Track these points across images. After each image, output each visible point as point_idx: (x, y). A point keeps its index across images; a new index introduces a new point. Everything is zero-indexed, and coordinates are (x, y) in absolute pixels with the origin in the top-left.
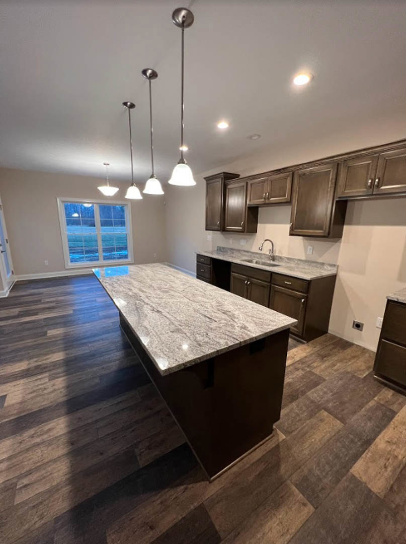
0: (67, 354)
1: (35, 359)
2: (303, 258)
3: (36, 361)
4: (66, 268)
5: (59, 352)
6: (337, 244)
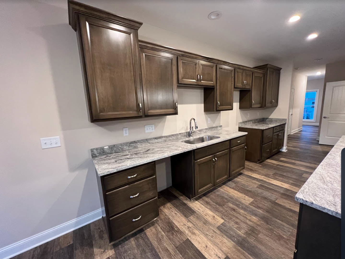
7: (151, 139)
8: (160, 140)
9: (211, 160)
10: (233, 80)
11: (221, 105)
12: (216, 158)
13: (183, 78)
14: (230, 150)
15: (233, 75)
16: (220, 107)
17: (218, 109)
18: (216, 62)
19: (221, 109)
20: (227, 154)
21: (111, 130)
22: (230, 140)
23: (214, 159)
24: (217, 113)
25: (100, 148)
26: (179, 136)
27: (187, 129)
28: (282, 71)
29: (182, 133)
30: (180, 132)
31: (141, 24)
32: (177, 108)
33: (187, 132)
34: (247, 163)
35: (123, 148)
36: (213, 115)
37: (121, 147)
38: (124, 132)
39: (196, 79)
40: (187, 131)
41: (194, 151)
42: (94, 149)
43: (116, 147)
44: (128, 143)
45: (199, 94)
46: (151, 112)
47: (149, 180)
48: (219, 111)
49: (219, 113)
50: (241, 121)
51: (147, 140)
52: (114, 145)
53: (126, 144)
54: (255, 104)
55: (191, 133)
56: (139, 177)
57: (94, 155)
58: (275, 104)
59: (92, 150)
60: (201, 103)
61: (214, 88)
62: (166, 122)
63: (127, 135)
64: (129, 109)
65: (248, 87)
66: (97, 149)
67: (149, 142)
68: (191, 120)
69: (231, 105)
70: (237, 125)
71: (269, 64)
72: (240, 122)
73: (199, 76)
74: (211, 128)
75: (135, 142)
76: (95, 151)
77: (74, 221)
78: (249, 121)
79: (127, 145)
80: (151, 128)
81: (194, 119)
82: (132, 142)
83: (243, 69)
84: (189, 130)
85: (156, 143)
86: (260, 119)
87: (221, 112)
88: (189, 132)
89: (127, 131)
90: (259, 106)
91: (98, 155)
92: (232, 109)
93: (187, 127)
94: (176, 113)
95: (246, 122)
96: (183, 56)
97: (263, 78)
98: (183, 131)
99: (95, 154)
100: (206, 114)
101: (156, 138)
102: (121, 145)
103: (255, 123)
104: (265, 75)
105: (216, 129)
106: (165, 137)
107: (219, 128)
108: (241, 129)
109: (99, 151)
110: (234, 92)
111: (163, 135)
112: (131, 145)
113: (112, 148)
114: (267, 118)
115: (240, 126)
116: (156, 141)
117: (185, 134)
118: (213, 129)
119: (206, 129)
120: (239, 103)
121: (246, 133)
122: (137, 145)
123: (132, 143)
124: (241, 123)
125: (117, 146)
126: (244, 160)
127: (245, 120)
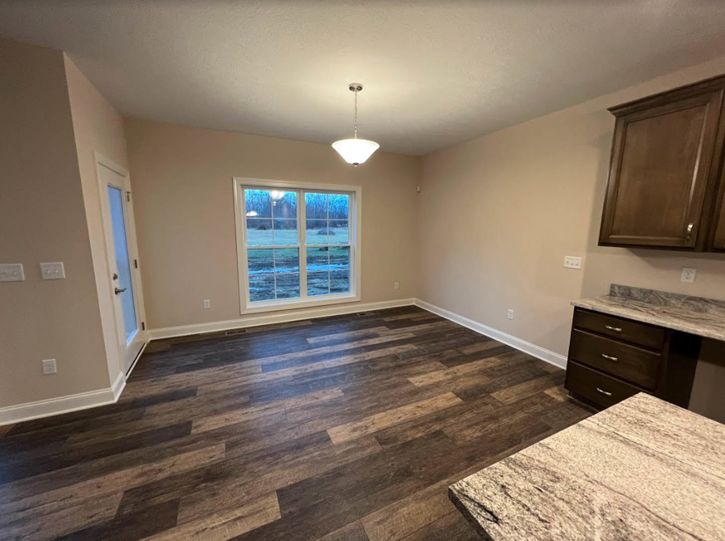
4: (242, 314)
25: (625, 286)
35: (670, 301)
37: (664, 298)
38: (684, 274)
42: (616, 285)
43: (654, 295)
44: (684, 296)
52: (652, 291)
53: (679, 297)
57: (613, 294)
59: (612, 286)
63: (691, 281)
66: (620, 287)
76: (616, 288)
79: (680, 300)
89: (692, 276)
91: (619, 295)
99: (615, 293)
102: (667, 294)
109: (623, 291)
112: (692, 302)
113: (645, 294)
122: (709, 307)
123: (696, 300)
125: (656, 293)
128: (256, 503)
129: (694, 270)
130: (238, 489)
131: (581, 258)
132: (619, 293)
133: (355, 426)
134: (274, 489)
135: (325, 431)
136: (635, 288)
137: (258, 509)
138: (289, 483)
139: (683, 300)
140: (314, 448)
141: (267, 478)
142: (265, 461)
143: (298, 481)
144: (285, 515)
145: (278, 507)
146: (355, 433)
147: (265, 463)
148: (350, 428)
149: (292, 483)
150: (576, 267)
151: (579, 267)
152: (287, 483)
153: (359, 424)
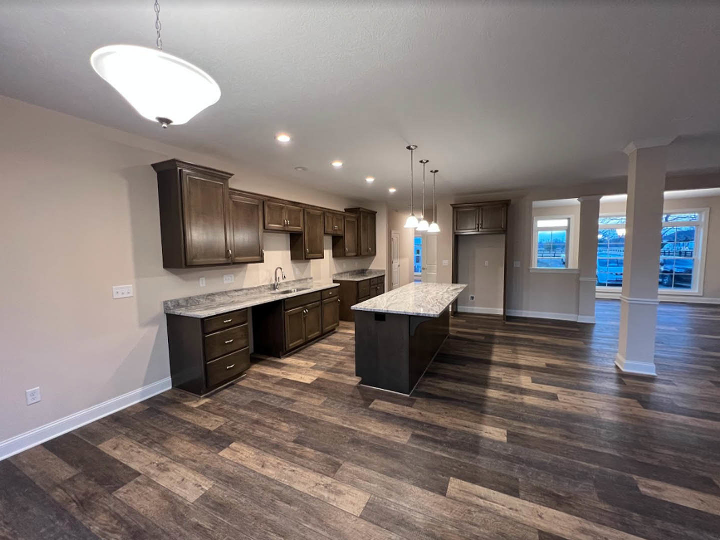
0: (484, 392)
1: (516, 400)
2: (294, 279)
3: (515, 398)
5: (492, 398)
6: (309, 263)
7: (230, 291)
8: (240, 293)
9: (301, 312)
10: (322, 224)
11: (311, 252)
12: (307, 310)
13: (269, 224)
14: (321, 303)
15: (322, 220)
16: (309, 255)
17: (307, 257)
18: (303, 206)
19: (311, 257)
20: (318, 306)
21: (187, 280)
22: (321, 291)
23: (304, 311)
24: (305, 262)
25: (175, 300)
26: (263, 289)
27: (271, 280)
28: (377, 215)
29: (266, 286)
30: (263, 284)
31: (232, 175)
32: (263, 254)
33: (271, 285)
34: (342, 323)
35: (200, 300)
36: (301, 265)
37: (197, 300)
38: (201, 282)
39: (283, 224)
40: (271, 283)
41: (284, 300)
42: (168, 301)
44: (204, 295)
45: (285, 240)
46: (237, 260)
47: (242, 327)
48: (308, 259)
49: (308, 262)
50: (336, 272)
51: (226, 292)
52: (190, 298)
54: (349, 252)
55: (277, 285)
56: (233, 323)
58: (373, 253)
59: (165, 303)
60: (287, 250)
61: (302, 234)
62: (247, 272)
63: (204, 285)
64: (219, 256)
65: (339, 233)
66: (171, 301)
67: (228, 294)
68: (276, 270)
69: (321, 253)
70: (330, 277)
71: (362, 208)
72: (333, 273)
73: (286, 221)
74: (300, 280)
75: (213, 294)
77: (139, 390)
78: (345, 273)
80: (230, 278)
81: (281, 269)
82: (209, 294)
83: (333, 213)
84: (274, 283)
85: (235, 296)
86: (359, 271)
87: (311, 260)
88: (274, 285)
89: (204, 281)
90: (354, 254)
91: (172, 308)
92: (323, 258)
93: (271, 279)
94: (262, 261)
95: (342, 273)
96: (269, 200)
97: (356, 223)
98: (267, 283)
100: (295, 263)
101: (236, 291)
102: (197, 297)
103: (353, 274)
104: (358, 220)
105: (305, 281)
106: (246, 289)
107: (309, 281)
108: (334, 281)
109: (174, 303)
110: (324, 237)
111: (244, 287)
112: (209, 297)
113: (187, 300)
114: (367, 270)
115: (335, 278)
116: (236, 293)
117: (270, 286)
118: (302, 281)
119: (294, 281)
120: (331, 251)
121: (339, 284)
122: (215, 298)
124: (335, 275)
126: (338, 318)
127: (341, 271)
128: (465, 499)
129: (204, 278)
130: (479, 524)
131: (131, 285)
132: (172, 306)
133: (332, 496)
134: (446, 498)
135: (361, 517)
136: (181, 299)
137: (465, 494)
138: (432, 494)
139: (205, 297)
140: (388, 507)
141: (448, 513)
142: (442, 533)
143: (425, 490)
144: (448, 477)
145: (450, 484)
146: (342, 489)
147: (443, 531)
148: (340, 499)
149: (430, 493)
150: (129, 295)
151: (131, 295)
152: (434, 496)
153: (326, 495)
